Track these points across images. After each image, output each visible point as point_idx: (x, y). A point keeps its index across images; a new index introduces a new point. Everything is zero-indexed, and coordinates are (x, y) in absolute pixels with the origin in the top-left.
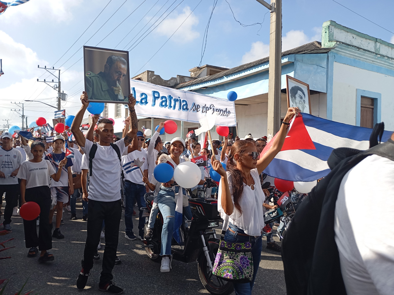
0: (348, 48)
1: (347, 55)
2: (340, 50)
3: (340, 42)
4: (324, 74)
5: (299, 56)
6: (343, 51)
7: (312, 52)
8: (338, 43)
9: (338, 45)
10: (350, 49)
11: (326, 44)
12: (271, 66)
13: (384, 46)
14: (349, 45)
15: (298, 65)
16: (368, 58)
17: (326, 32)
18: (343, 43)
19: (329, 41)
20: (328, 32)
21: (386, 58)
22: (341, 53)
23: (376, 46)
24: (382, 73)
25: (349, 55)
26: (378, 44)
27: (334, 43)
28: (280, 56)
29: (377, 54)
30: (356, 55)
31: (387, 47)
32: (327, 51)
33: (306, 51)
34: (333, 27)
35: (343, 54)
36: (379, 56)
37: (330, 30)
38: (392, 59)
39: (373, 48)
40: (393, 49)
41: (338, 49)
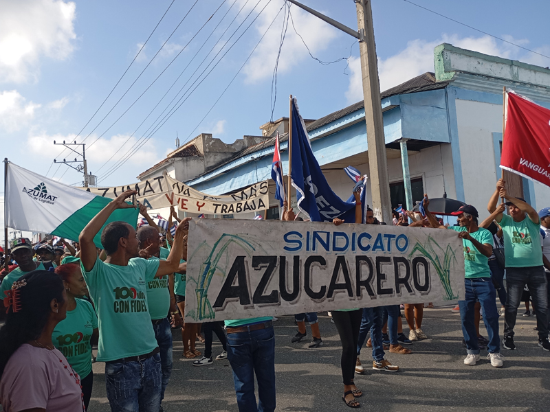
0: (473, 78)
1: (473, 87)
2: (462, 82)
3: (461, 71)
4: (444, 117)
5: (405, 97)
6: (466, 83)
7: (423, 89)
8: (458, 73)
9: (458, 75)
10: (476, 79)
11: (441, 77)
12: (368, 114)
13: (523, 70)
14: (476, 74)
15: (406, 109)
17: (439, 60)
18: (465, 72)
19: (445, 72)
20: (442, 59)
21: (529, 86)
22: (464, 86)
23: (512, 71)
25: (476, 88)
26: (515, 69)
27: (452, 74)
28: (379, 99)
29: (514, 82)
30: (486, 86)
31: (528, 71)
32: (444, 85)
33: (414, 89)
34: (449, 53)
35: (467, 86)
36: (518, 84)
37: (445, 57)
38: (537, 86)
39: (509, 75)
40: (537, 73)
41: (459, 81)
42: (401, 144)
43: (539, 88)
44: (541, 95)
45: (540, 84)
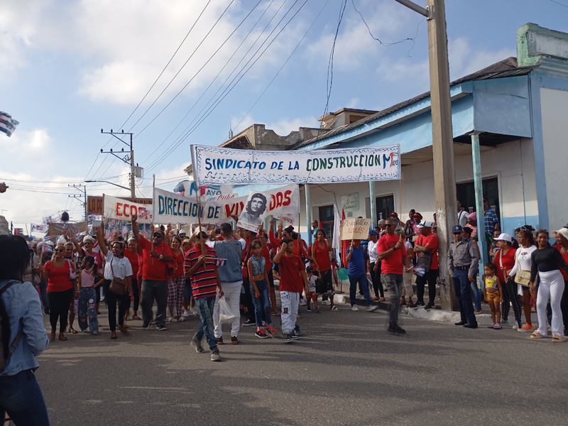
0: (563, 63)
1: (562, 75)
2: (549, 68)
3: (547, 56)
4: (525, 107)
5: (479, 84)
6: (554, 69)
7: (502, 74)
8: (544, 57)
9: (544, 60)
10: (565, 64)
11: (523, 61)
12: (433, 104)
14: (563, 59)
15: (479, 98)
17: (523, 42)
18: (552, 57)
19: (529, 56)
20: (526, 41)
22: (551, 73)
25: (566, 76)
27: (537, 59)
28: (448, 86)
32: (527, 71)
33: (490, 75)
34: (534, 35)
35: (555, 73)
37: (530, 38)
41: (545, 67)
42: (473, 137)
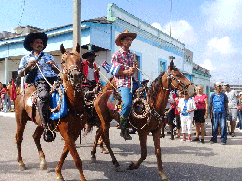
0: (123, 22)
1: (123, 27)
2: (118, 23)
3: (118, 18)
4: (109, 38)
5: (93, 24)
6: (120, 24)
7: (101, 22)
8: (117, 18)
9: (117, 20)
10: (124, 23)
11: (110, 18)
12: (74, 29)
13: (143, 24)
14: (124, 21)
15: (93, 30)
16: (134, 30)
17: (110, 10)
18: (120, 19)
19: (112, 17)
20: (111, 10)
21: (144, 32)
22: (119, 25)
23: (139, 23)
24: (142, 41)
26: (140, 23)
27: (115, 18)
28: (80, 23)
29: (139, 28)
30: (128, 27)
31: (145, 25)
32: (110, 23)
33: (98, 21)
34: (114, 8)
35: (120, 26)
36: (141, 30)
37: (112, 10)
38: (147, 32)
39: (137, 25)
40: (148, 27)
41: (117, 22)
42: (89, 47)
43: (148, 34)
44: (148, 37)
45: (149, 32)
